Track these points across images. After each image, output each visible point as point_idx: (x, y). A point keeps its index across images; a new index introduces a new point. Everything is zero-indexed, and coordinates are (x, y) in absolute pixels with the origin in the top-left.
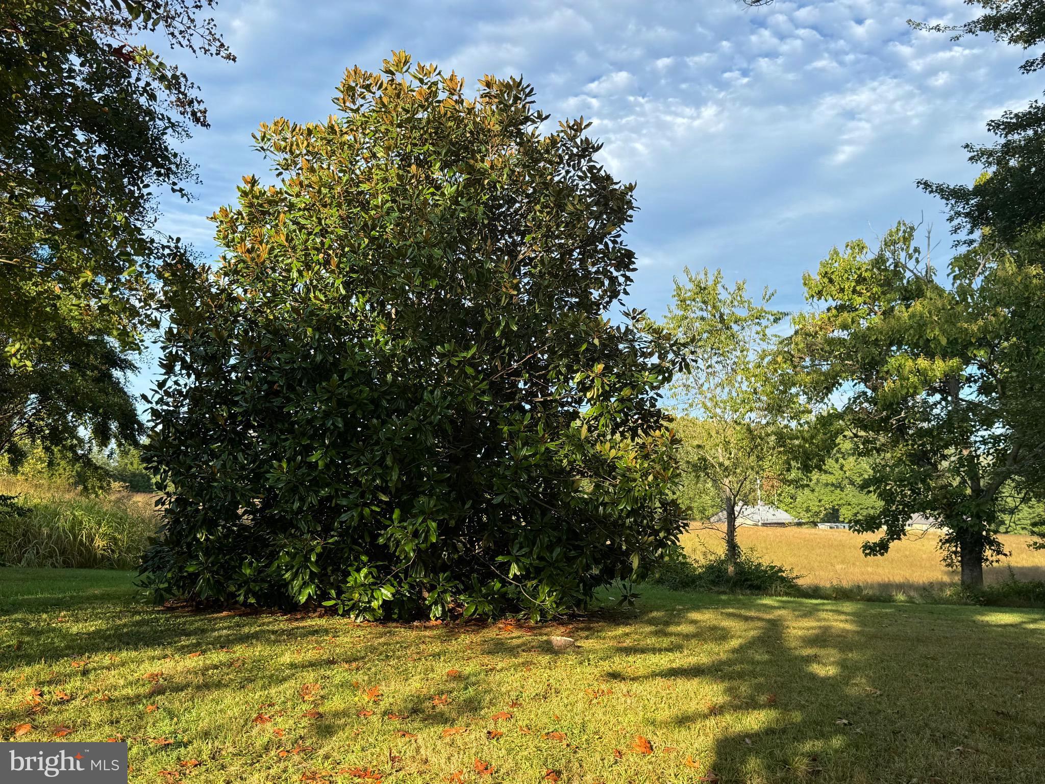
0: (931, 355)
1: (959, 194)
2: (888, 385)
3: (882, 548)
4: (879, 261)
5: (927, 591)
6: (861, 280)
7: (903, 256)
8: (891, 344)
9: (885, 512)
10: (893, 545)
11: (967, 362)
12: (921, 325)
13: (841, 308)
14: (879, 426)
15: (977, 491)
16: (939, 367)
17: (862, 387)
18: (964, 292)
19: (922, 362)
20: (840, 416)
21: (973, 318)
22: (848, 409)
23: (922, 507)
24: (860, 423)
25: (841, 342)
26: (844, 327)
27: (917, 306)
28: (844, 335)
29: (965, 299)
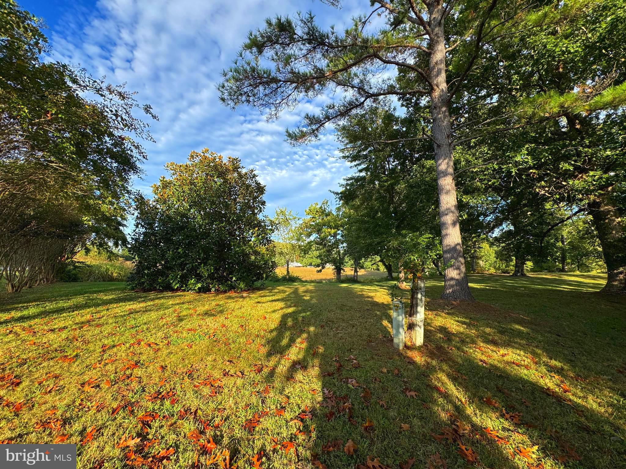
0: (331, 228)
1: (337, 194)
2: (322, 235)
3: (320, 271)
4: (321, 208)
5: (330, 281)
6: (317, 211)
7: (326, 207)
8: (323, 226)
9: (321, 263)
10: (323, 270)
11: (338, 230)
12: (329, 222)
13: (313, 218)
14: (321, 244)
15: (340, 258)
16: (333, 231)
17: (317, 235)
18: (338, 215)
19: (329, 230)
20: (312, 242)
21: (339, 221)
22: (314, 240)
23: (328, 262)
24: (317, 243)
25: (313, 225)
26: (314, 222)
27: (329, 218)
28: (313, 223)
29: (338, 217)
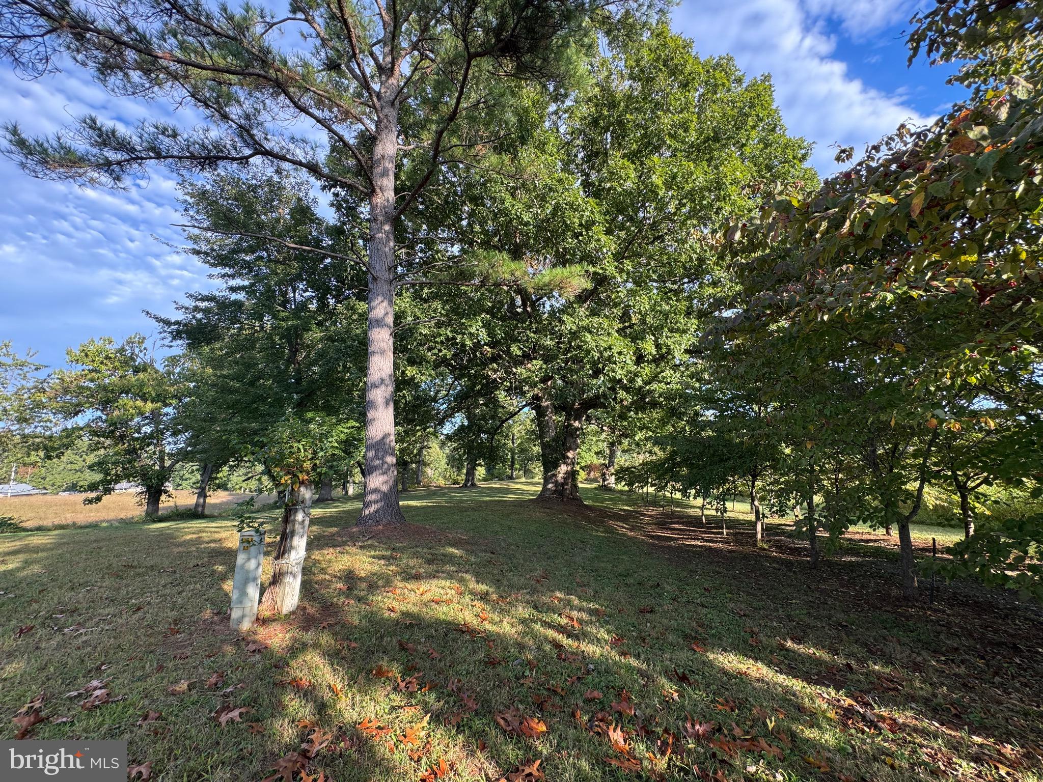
0: (145, 400)
1: (167, 322)
2: (116, 413)
3: (99, 499)
4: (122, 350)
5: (127, 523)
6: (107, 357)
7: (137, 351)
8: (122, 393)
9: (102, 482)
10: (104, 498)
11: (166, 405)
12: (142, 385)
13: (91, 371)
14: (110, 435)
15: (162, 467)
16: (150, 406)
17: (99, 413)
18: (169, 373)
19: (139, 403)
20: (82, 429)
21: (172, 385)
22: (88, 425)
23: (127, 476)
24: (94, 433)
25: (88, 388)
26: (92, 380)
27: (141, 375)
28: (91, 385)
29: (169, 376)
